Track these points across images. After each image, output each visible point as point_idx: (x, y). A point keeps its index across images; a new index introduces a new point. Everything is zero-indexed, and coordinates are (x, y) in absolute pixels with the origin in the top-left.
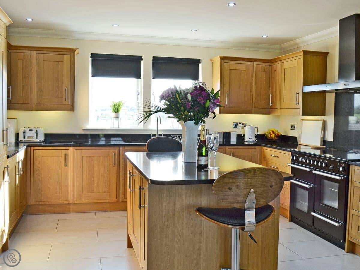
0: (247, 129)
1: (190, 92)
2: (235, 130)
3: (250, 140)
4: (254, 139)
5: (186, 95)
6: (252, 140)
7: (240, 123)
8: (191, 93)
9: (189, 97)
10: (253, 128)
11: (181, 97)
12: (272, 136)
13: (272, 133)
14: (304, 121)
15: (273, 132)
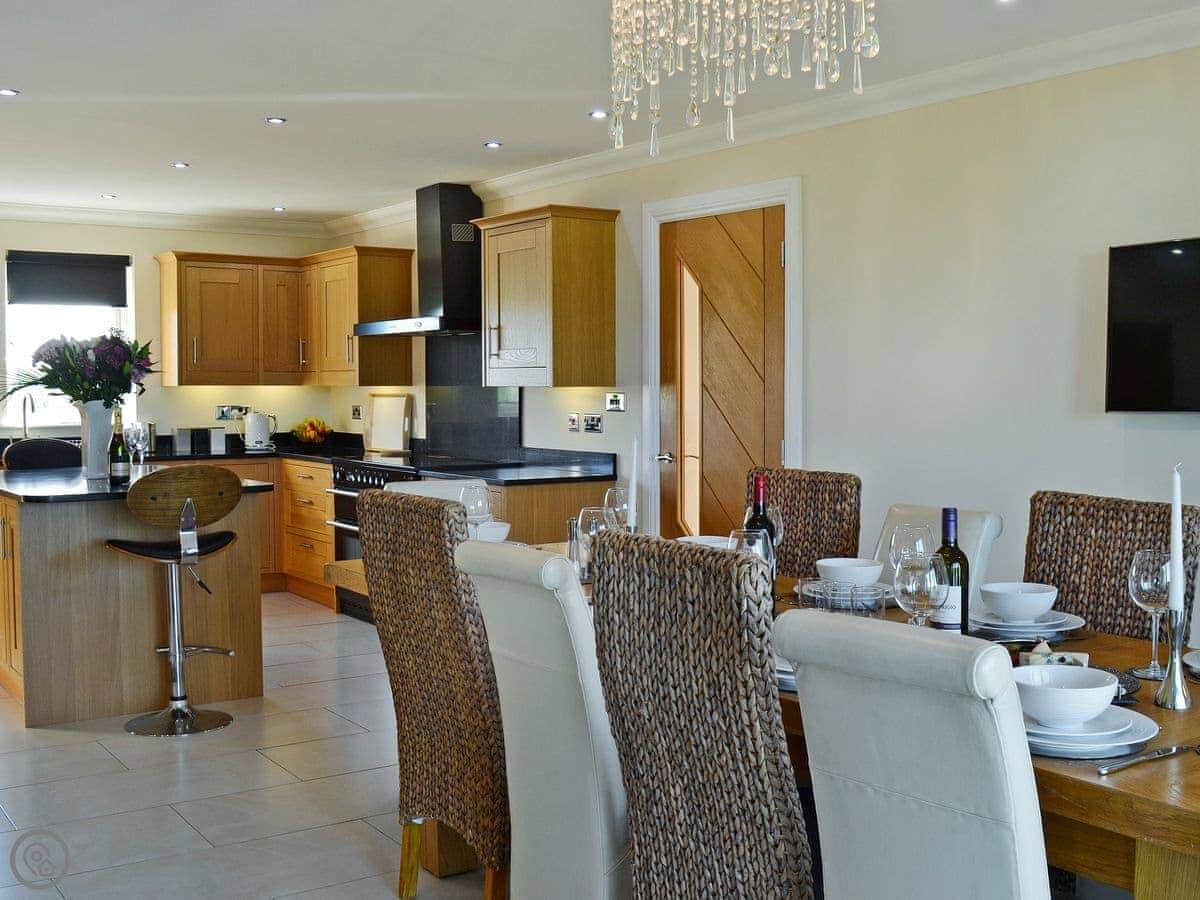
0: (249, 419)
1: (93, 346)
2: (222, 423)
3: (259, 446)
4: (266, 442)
5: (84, 352)
6: (263, 446)
7: (233, 408)
8: (94, 349)
9: (91, 356)
10: (264, 420)
11: (75, 357)
12: (308, 435)
13: (309, 428)
14: (376, 399)
15: (312, 425)
